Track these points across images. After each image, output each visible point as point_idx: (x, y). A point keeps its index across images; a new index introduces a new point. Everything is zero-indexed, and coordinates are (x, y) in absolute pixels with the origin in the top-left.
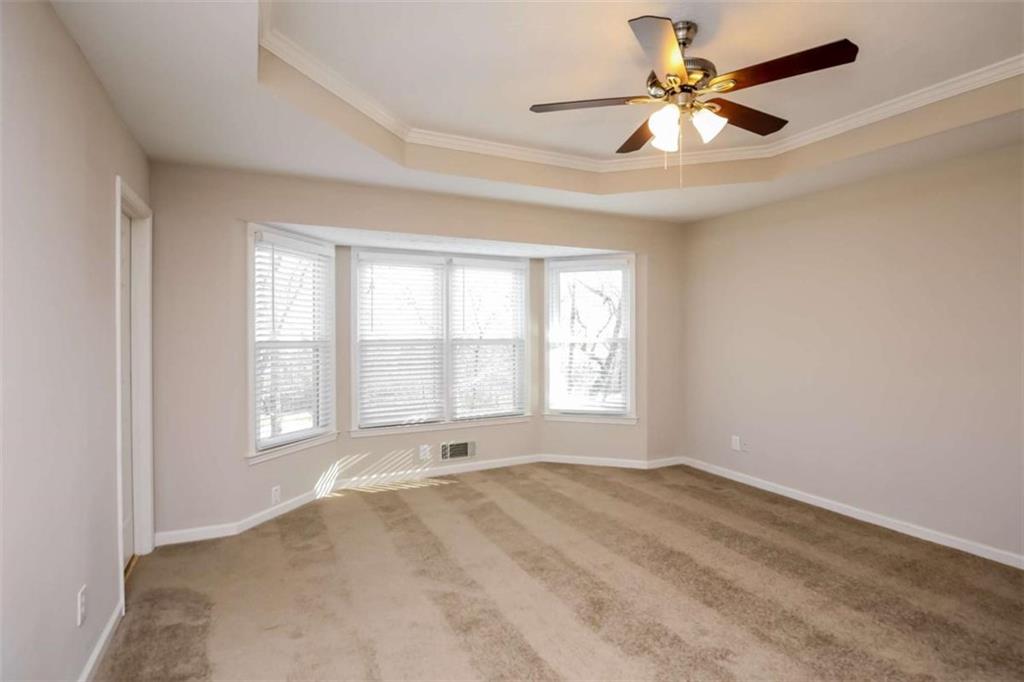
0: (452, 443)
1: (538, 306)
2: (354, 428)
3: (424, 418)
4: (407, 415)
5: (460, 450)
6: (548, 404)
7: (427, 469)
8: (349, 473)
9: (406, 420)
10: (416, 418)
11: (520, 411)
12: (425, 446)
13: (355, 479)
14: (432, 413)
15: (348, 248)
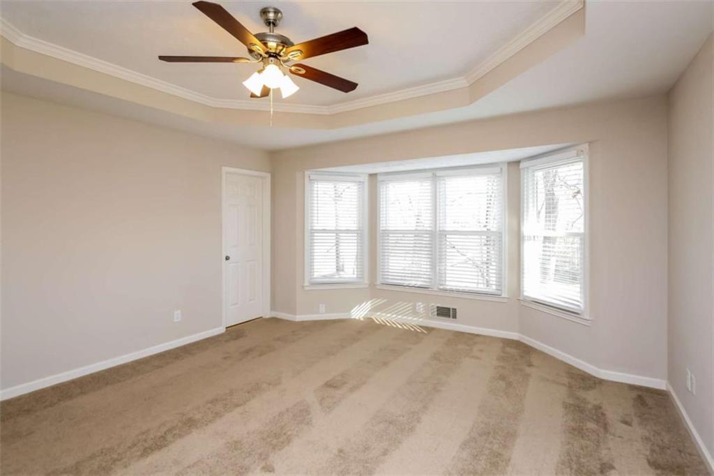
0: (439, 305)
1: (515, 203)
2: (378, 283)
3: (419, 284)
4: (408, 280)
5: (444, 312)
6: (523, 291)
7: (421, 320)
8: (375, 309)
9: (406, 283)
10: (413, 283)
11: (499, 292)
12: (420, 303)
13: (378, 313)
14: (425, 281)
15: (376, 175)
